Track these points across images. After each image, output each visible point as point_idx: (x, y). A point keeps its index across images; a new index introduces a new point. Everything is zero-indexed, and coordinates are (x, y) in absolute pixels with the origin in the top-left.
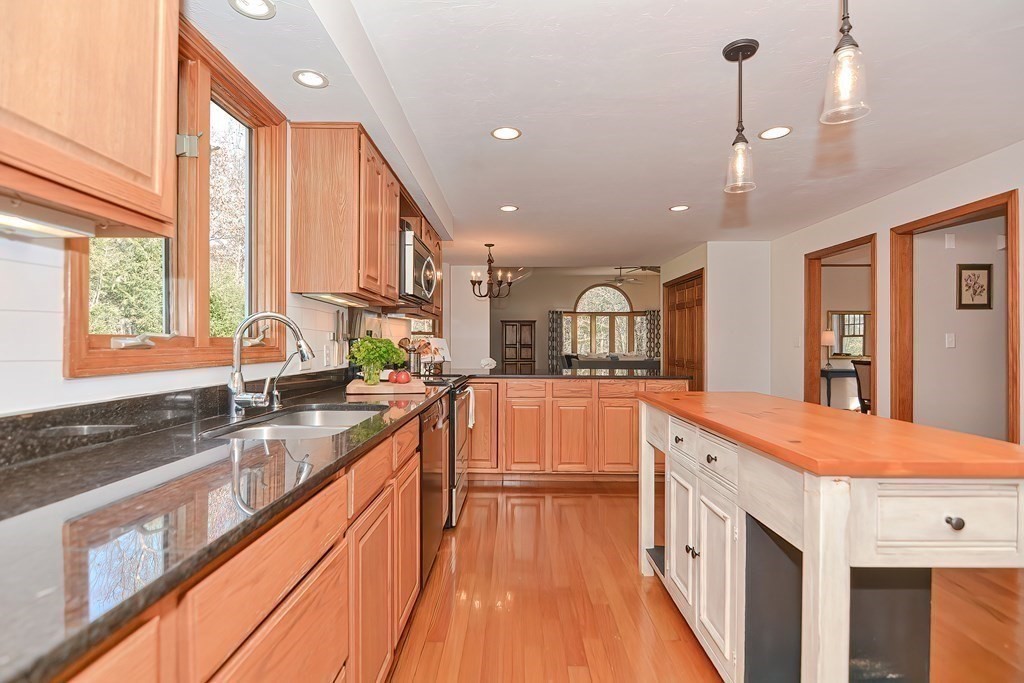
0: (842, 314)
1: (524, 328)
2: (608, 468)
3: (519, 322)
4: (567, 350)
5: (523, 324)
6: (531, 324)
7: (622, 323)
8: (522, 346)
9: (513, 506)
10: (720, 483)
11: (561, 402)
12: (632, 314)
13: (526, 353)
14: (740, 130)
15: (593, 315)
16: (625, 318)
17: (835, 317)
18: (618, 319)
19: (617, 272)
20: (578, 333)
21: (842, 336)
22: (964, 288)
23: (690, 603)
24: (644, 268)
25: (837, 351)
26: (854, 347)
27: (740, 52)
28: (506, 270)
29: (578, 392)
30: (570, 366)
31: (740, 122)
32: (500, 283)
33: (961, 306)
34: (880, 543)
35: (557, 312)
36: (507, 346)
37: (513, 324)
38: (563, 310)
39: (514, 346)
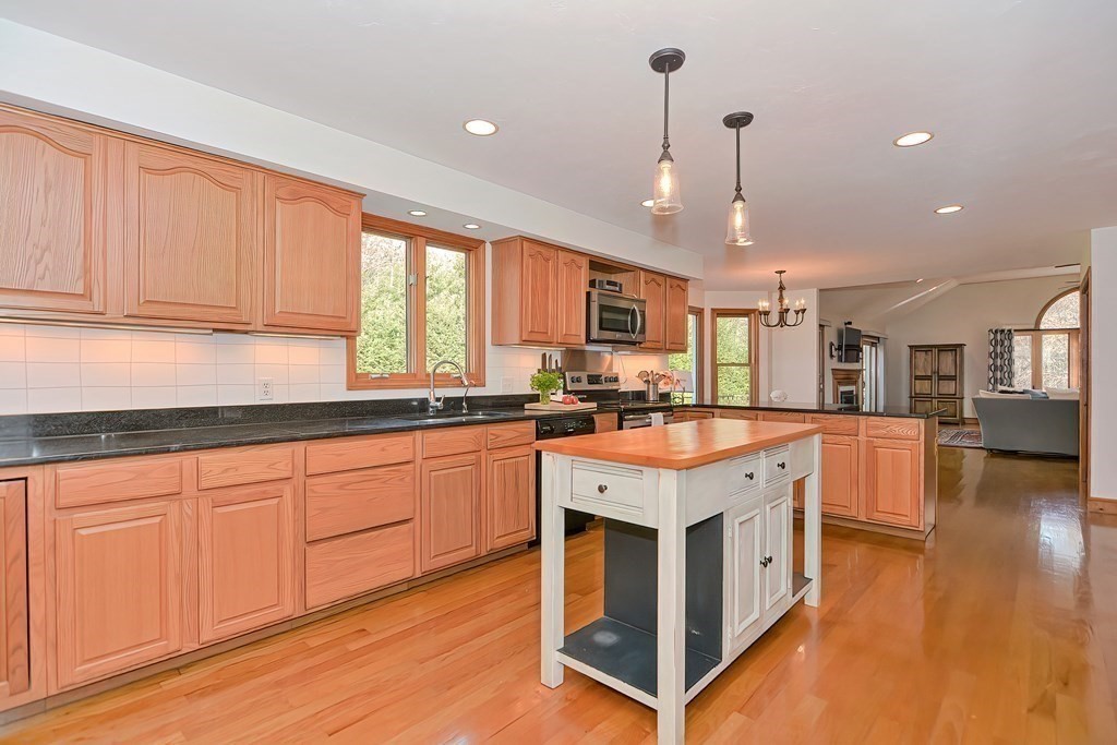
1: (944, 355)
3: (935, 346)
5: (943, 348)
6: (956, 349)
8: (941, 378)
13: (946, 388)
35: (1003, 331)
36: (917, 378)
37: (927, 349)
38: (1014, 328)
39: (928, 378)
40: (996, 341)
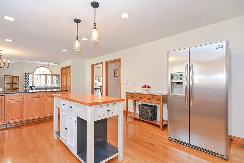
0: (98, 77)
1: (14, 78)
2: (45, 116)
3: (12, 76)
4: (31, 85)
5: (14, 77)
6: (17, 77)
7: (49, 78)
8: (13, 84)
9: (11, 133)
10: (72, 112)
11: (29, 99)
12: (52, 75)
13: (15, 86)
14: (77, 37)
15: (40, 75)
16: (50, 76)
17: (97, 78)
18: (48, 76)
19: (48, 64)
20: (35, 80)
21: (98, 81)
22: (115, 73)
23: (66, 140)
24: (55, 64)
25: (97, 84)
26: (100, 84)
27: (77, 21)
28: (7, 59)
29: (35, 96)
30: (32, 89)
31: (77, 36)
32: (5, 63)
33: (114, 76)
34: (99, 116)
35: (27, 74)
36: (6, 84)
37: (9, 77)
38: (29, 73)
39: (10, 84)
40: (26, 76)
